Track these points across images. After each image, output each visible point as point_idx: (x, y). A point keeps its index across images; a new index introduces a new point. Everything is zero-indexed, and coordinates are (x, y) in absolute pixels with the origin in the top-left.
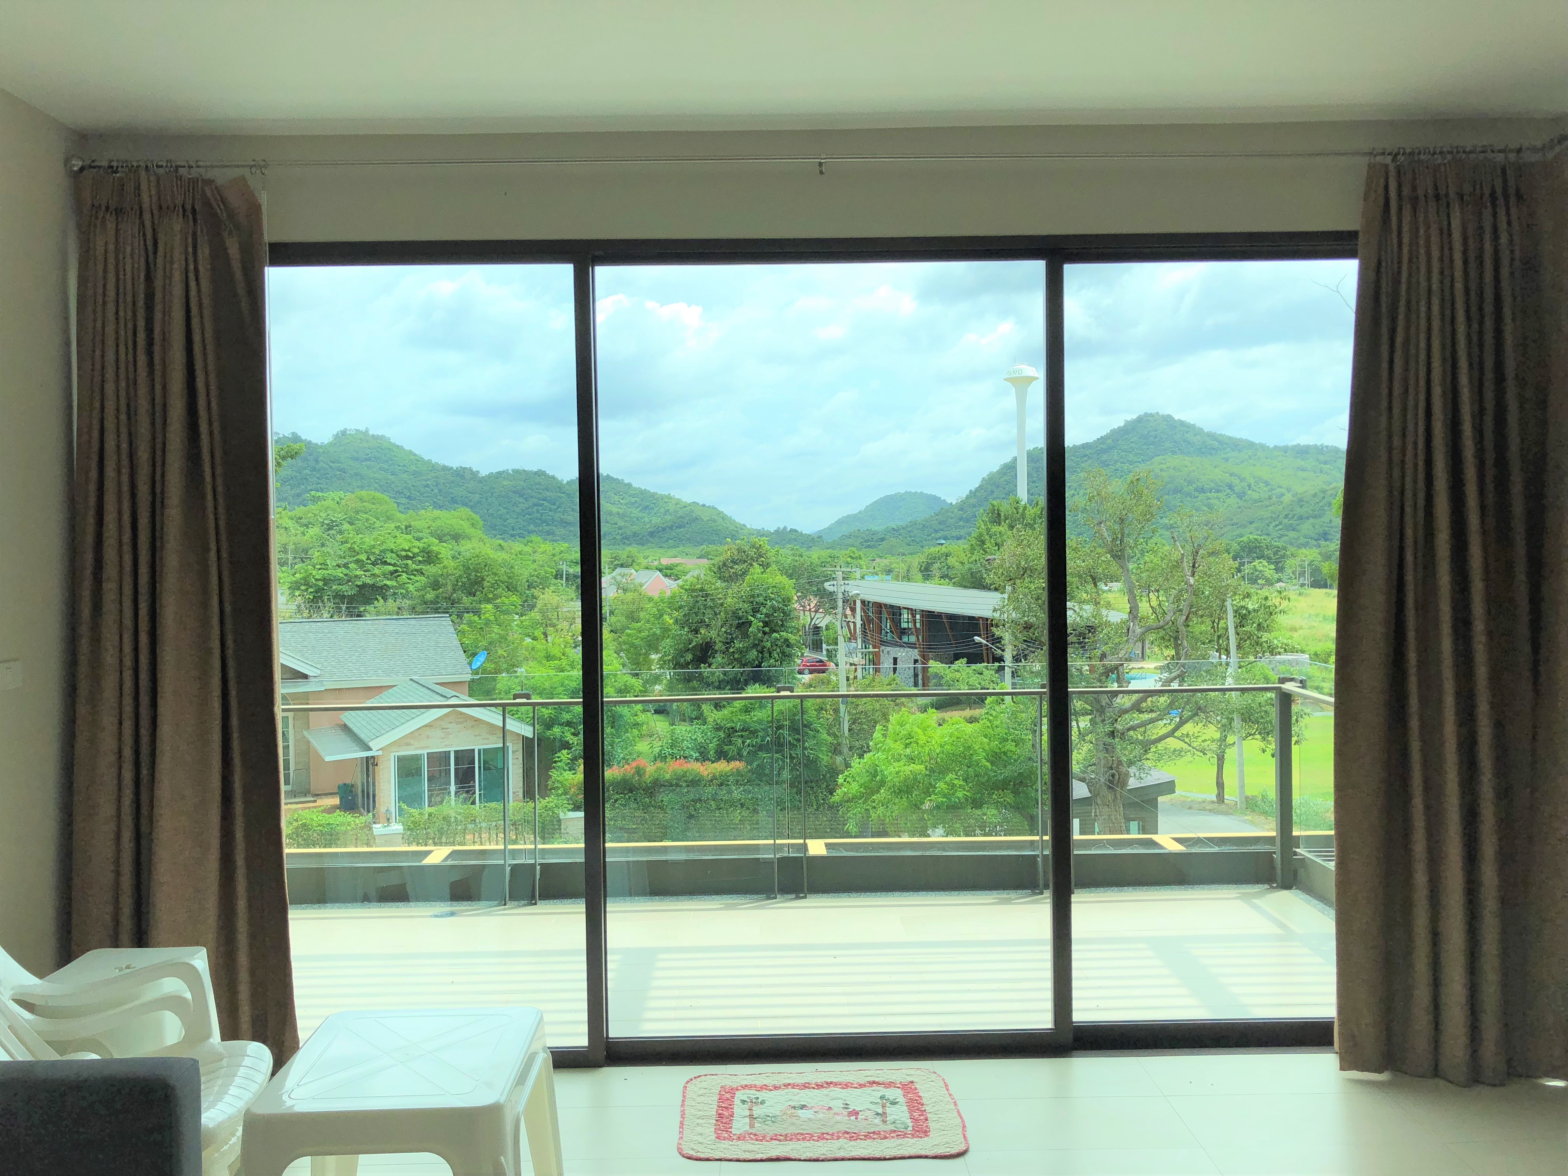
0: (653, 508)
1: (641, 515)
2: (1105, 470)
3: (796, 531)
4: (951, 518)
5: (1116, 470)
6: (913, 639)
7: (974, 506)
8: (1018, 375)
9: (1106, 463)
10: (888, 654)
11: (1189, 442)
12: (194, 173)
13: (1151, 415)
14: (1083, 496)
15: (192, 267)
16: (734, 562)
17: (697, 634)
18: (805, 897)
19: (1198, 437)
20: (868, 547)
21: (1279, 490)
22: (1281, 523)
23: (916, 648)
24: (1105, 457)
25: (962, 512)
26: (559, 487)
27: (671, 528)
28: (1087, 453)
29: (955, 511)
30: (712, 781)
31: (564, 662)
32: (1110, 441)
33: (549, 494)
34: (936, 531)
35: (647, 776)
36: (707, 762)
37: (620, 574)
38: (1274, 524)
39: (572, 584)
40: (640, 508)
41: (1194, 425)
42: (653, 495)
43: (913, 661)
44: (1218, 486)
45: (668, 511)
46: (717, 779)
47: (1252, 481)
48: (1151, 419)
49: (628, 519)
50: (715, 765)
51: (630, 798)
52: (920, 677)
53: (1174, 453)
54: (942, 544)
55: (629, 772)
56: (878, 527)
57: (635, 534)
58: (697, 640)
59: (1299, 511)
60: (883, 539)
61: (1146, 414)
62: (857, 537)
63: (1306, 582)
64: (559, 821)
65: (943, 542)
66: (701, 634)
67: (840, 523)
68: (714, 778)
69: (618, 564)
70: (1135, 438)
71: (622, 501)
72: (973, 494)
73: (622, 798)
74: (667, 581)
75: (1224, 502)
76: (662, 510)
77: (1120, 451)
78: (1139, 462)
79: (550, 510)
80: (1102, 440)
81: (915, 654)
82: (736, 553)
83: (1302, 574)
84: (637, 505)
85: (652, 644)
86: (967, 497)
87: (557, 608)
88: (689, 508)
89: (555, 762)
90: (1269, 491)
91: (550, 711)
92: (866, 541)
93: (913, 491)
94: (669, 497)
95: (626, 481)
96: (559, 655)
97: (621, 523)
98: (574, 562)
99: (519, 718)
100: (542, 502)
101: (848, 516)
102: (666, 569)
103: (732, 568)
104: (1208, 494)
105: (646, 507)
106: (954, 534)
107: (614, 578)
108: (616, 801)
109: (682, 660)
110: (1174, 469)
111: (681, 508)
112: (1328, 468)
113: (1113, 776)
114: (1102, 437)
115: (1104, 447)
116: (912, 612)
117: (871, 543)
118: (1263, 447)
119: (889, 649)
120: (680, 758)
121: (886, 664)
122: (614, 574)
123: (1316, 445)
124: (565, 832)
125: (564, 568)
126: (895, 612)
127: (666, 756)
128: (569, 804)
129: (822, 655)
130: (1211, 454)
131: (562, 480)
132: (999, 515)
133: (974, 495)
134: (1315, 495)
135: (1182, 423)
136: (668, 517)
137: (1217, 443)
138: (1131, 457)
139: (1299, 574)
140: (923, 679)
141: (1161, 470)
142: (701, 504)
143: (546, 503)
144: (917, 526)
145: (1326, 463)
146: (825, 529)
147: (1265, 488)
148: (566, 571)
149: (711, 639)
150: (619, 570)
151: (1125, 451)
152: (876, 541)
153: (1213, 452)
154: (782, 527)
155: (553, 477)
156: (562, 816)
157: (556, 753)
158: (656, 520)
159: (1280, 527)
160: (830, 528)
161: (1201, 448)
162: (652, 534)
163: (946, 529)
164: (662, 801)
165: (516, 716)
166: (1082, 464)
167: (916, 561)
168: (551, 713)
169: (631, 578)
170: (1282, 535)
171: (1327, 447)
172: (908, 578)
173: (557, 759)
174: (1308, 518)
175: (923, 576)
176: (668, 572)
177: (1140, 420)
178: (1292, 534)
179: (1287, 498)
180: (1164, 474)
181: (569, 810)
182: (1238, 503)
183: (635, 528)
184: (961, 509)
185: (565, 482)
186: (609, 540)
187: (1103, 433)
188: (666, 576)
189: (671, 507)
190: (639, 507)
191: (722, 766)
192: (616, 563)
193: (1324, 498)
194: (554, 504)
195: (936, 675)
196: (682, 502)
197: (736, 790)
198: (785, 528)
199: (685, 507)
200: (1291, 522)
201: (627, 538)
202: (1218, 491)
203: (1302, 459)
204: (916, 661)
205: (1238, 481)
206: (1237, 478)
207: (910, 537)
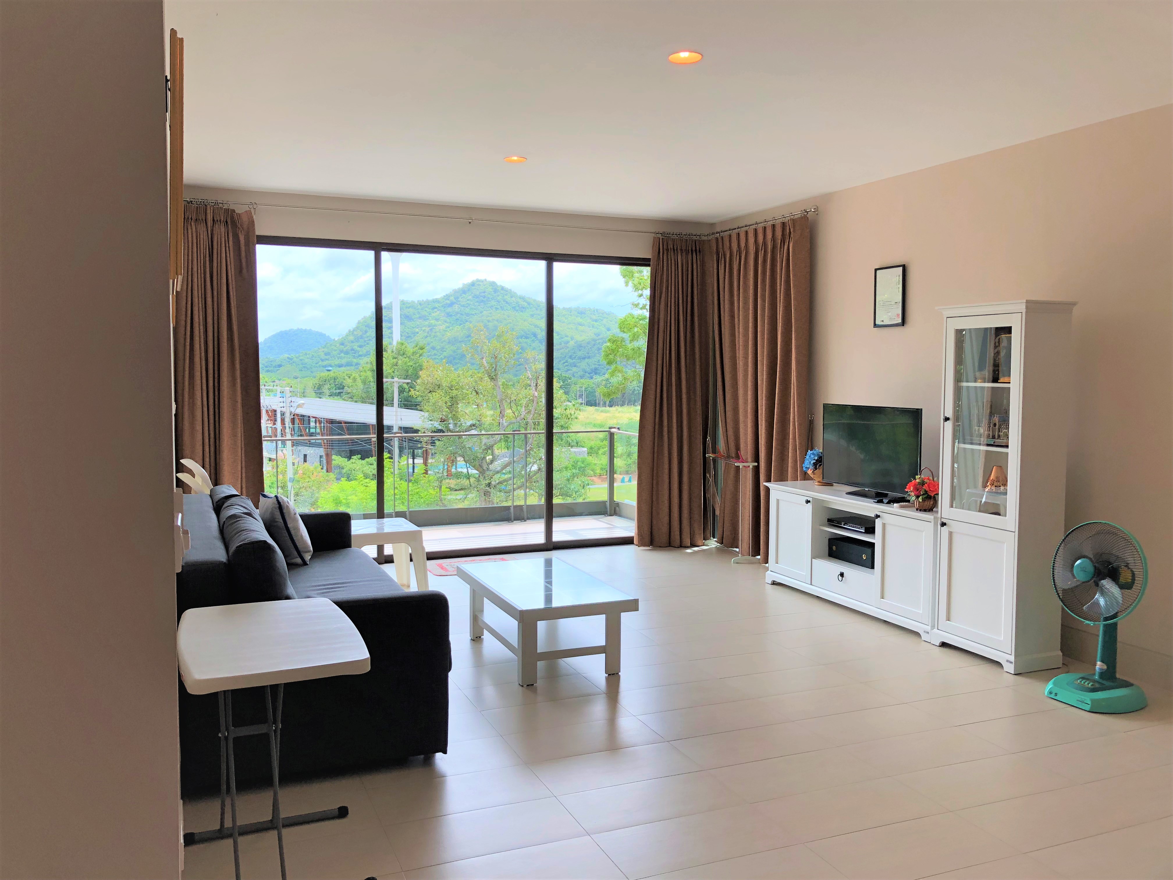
2: (449, 319)
4: (335, 350)
5: (457, 320)
7: (352, 342)
9: (450, 314)
10: (299, 452)
11: (507, 303)
12: (226, 207)
13: (481, 281)
14: (434, 337)
15: (227, 245)
19: (513, 299)
20: (268, 371)
22: (567, 362)
23: (322, 446)
24: (449, 310)
25: (343, 346)
28: (437, 306)
29: (338, 345)
32: (452, 298)
34: (322, 360)
38: (562, 362)
41: (510, 290)
43: (319, 456)
44: (526, 334)
48: (481, 283)
52: (325, 467)
53: (497, 309)
54: (330, 370)
59: (580, 354)
60: (280, 366)
61: (477, 280)
63: (583, 402)
70: (470, 297)
72: (351, 332)
75: (530, 345)
77: (459, 306)
78: (473, 315)
80: (447, 297)
83: (581, 396)
86: (347, 335)
90: (559, 339)
92: (266, 367)
93: (304, 328)
104: (520, 339)
106: (337, 363)
110: (497, 321)
112: (597, 325)
114: (447, 295)
115: (448, 302)
116: (318, 420)
117: (270, 369)
119: (299, 448)
126: (304, 419)
130: (522, 311)
133: (353, 334)
134: (588, 343)
135: (502, 288)
137: (526, 304)
138: (467, 310)
139: (579, 396)
141: (489, 321)
144: (308, 356)
145: (596, 321)
147: (557, 337)
151: (463, 306)
152: (275, 367)
159: (566, 364)
161: (515, 307)
163: (331, 359)
166: (433, 314)
167: (310, 382)
170: (568, 370)
172: (305, 395)
174: (584, 358)
175: (317, 393)
177: (473, 284)
178: (575, 369)
179: (572, 343)
180: (490, 324)
182: (540, 347)
184: (342, 344)
187: (448, 292)
193: (594, 345)
195: (338, 466)
200: (574, 361)
202: (527, 338)
203: (581, 318)
204: (321, 456)
205: (540, 331)
206: (539, 329)
207: (302, 364)
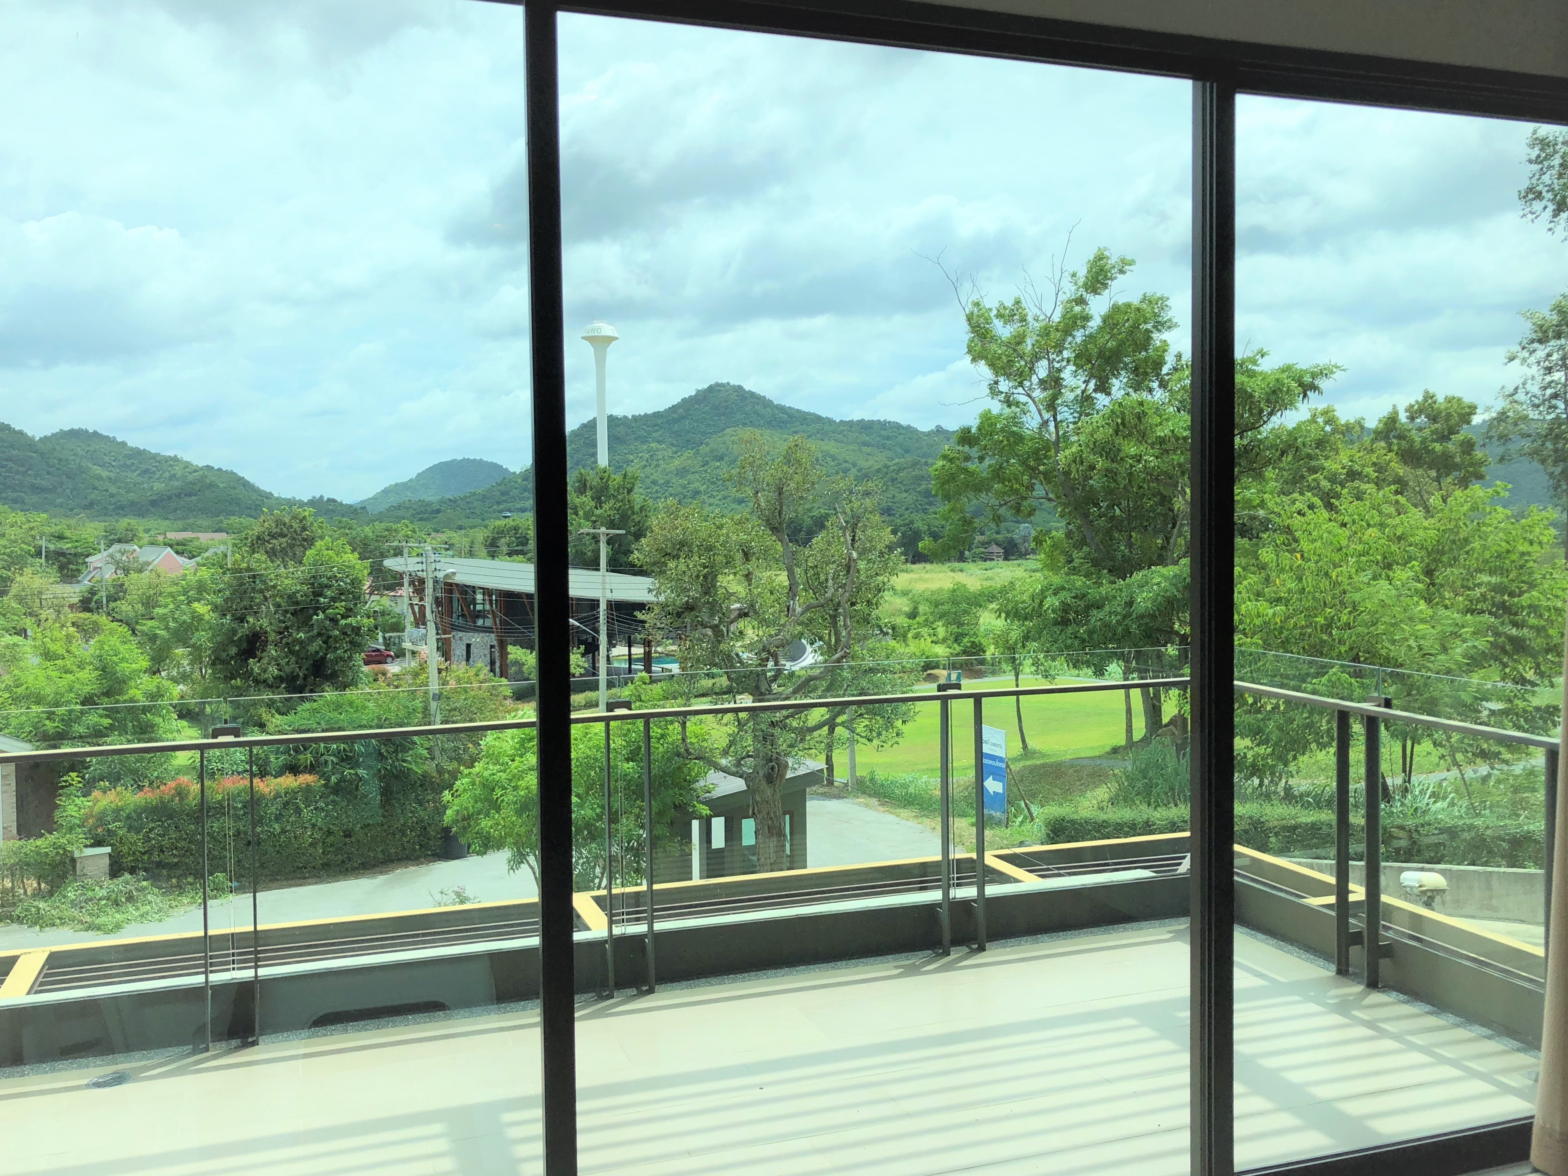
0: (154, 472)
1: (140, 479)
2: (677, 440)
3: (334, 501)
4: (516, 489)
5: (687, 441)
6: (489, 623)
8: (596, 334)
9: (678, 433)
10: (459, 641)
11: (758, 415)
13: (722, 385)
16: (273, 536)
17: (242, 622)
18: (651, 991)
19: (768, 409)
20: (421, 519)
21: (845, 465)
23: (493, 632)
24: (676, 426)
25: (526, 483)
26: (30, 445)
27: (178, 496)
28: (659, 423)
29: (519, 481)
30: (275, 798)
31: (69, 663)
32: (681, 410)
33: (15, 452)
34: (498, 503)
35: (191, 798)
36: (268, 777)
37: (120, 551)
39: (54, 564)
40: (138, 472)
41: (764, 397)
42: (155, 457)
43: (489, 647)
45: (175, 475)
46: (281, 797)
47: (820, 455)
48: (722, 389)
49: (122, 485)
50: (279, 780)
51: (169, 825)
52: (498, 665)
53: (744, 425)
54: (508, 517)
55: (168, 794)
56: (431, 496)
57: (133, 504)
58: (243, 630)
60: (438, 511)
61: (717, 384)
62: (408, 508)
64: (73, 861)
65: (509, 514)
66: (248, 622)
67: (386, 492)
68: (278, 796)
69: (114, 540)
70: (707, 408)
71: (114, 463)
73: (159, 826)
74: (180, 559)
76: (167, 475)
77: (692, 421)
78: (711, 433)
79: (17, 472)
80: (674, 409)
81: (492, 639)
82: (274, 525)
84: (133, 468)
85: (182, 634)
87: (40, 593)
88: (201, 473)
89: (63, 787)
90: (836, 465)
91: (56, 724)
92: (419, 513)
93: (472, 457)
94: (175, 459)
95: (119, 440)
96: (62, 652)
97: (113, 490)
98: (54, 536)
99: (10, 733)
100: (5, 463)
101: (397, 485)
102: (178, 544)
103: (268, 542)
105: (146, 471)
106: (518, 506)
107: (112, 556)
108: (151, 830)
109: (224, 655)
111: (190, 473)
112: (890, 444)
113: (772, 768)
114: (673, 406)
115: (675, 416)
116: (487, 592)
117: (425, 516)
118: (830, 421)
119: (460, 634)
120: (233, 774)
121: (459, 650)
122: (111, 550)
123: (879, 421)
124: (81, 873)
125: (43, 543)
126: (467, 591)
127: (214, 772)
128: (86, 839)
129: (378, 644)
130: (780, 427)
131: (33, 437)
132: (585, 485)
134: (878, 471)
135: (752, 394)
136: (176, 483)
137: (786, 416)
138: (703, 427)
140: (501, 667)
141: (732, 442)
142: (216, 468)
143: (10, 464)
144: (477, 497)
145: (888, 438)
146: (370, 499)
147: (832, 463)
148: (46, 547)
149: (261, 628)
150: (116, 547)
151: (696, 421)
152: (431, 513)
153: (783, 425)
154: (318, 496)
155: (21, 433)
156: (77, 855)
157: (62, 777)
158: (158, 486)
160: (375, 498)
161: (771, 421)
162: (154, 503)
163: (510, 500)
164: (212, 827)
165: (7, 731)
166: (653, 434)
167: (480, 535)
168: (58, 727)
169: (134, 555)
171: (889, 422)
172: (471, 554)
173: (64, 784)
175: (489, 552)
176: (180, 548)
177: (711, 389)
181: (86, 846)
183: (131, 496)
185: (37, 439)
186: (98, 511)
187: (674, 402)
188: (177, 553)
189: (178, 470)
190: (136, 471)
191: (289, 781)
192: (111, 538)
193: (887, 473)
194: (23, 466)
195: (517, 663)
196: (192, 465)
197: (306, 807)
198: (322, 497)
199: (195, 471)
201: (122, 508)
203: (866, 434)
204: (492, 647)
207: (469, 509)
